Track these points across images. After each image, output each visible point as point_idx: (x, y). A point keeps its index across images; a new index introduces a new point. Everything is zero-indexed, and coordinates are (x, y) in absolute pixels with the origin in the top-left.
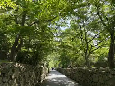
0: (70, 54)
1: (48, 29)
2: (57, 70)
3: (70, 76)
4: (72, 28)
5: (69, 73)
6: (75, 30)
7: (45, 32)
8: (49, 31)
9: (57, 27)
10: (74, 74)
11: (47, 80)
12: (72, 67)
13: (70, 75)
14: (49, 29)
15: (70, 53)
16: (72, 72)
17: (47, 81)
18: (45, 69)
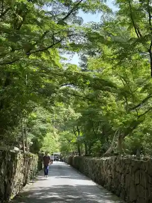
0: (109, 108)
1: (34, 17)
2: (71, 162)
3: (108, 185)
4: (122, 18)
5: (107, 173)
6: (133, 24)
7: (26, 28)
8: (40, 25)
9: (67, 11)
10: (123, 177)
11: (30, 193)
12: (117, 155)
13: (109, 181)
14: (39, 20)
15: (110, 105)
16: (115, 170)
17: (29, 196)
18: (26, 157)
